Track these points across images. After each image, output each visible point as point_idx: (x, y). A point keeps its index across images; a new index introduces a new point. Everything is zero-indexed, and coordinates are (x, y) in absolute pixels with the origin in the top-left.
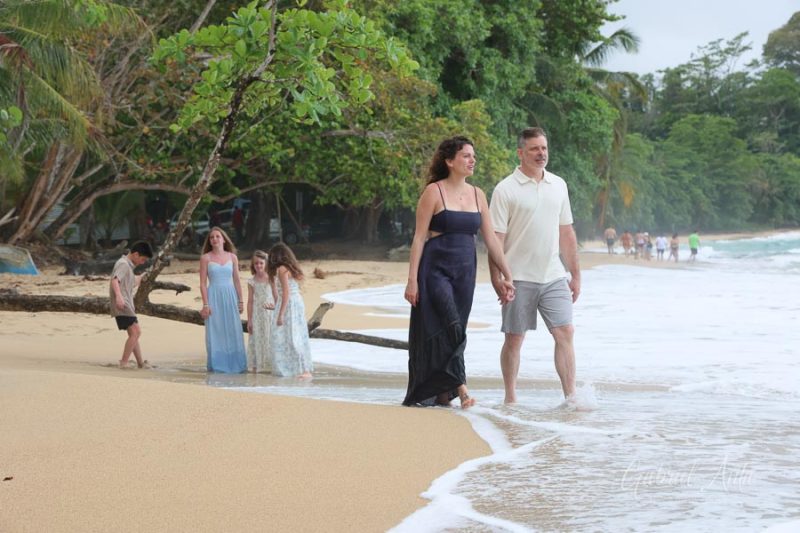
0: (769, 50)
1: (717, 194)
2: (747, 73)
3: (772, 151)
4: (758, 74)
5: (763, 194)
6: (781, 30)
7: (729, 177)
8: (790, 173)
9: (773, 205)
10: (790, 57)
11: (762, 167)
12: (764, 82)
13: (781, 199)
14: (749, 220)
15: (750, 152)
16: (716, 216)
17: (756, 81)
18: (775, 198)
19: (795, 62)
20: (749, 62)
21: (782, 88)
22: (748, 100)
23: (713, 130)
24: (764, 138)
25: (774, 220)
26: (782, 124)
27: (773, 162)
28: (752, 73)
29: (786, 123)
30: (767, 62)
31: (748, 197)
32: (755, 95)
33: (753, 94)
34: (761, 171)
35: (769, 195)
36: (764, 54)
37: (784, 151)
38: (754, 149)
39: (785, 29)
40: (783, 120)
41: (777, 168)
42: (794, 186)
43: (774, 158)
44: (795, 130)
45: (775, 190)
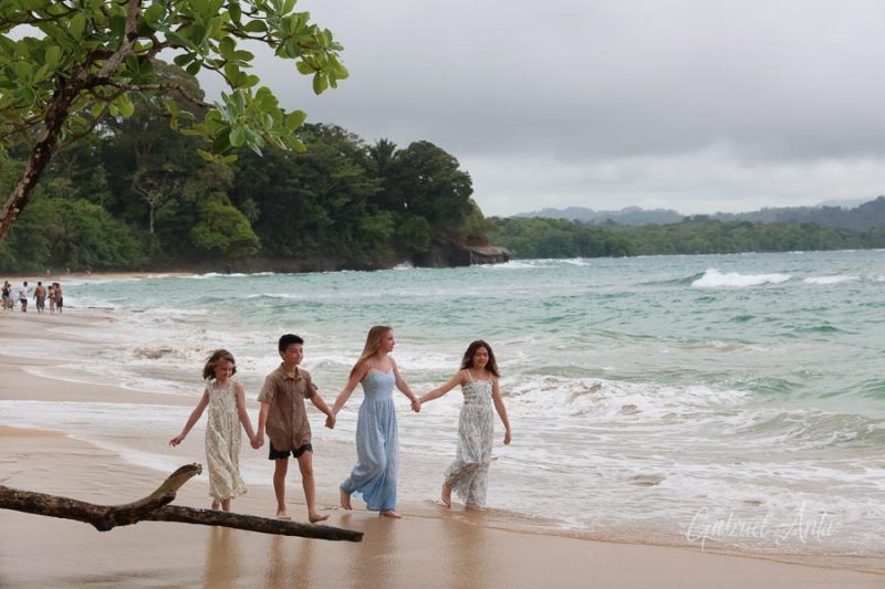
1: (14, 237)
3: (66, 196)
5: (59, 238)
7: (27, 221)
8: (84, 218)
9: (69, 249)
11: (59, 212)
13: (77, 245)
15: (46, 196)
16: (14, 260)
18: (70, 242)
23: (11, 173)
24: (58, 183)
25: (69, 264)
26: (76, 170)
27: (68, 207)
29: (78, 170)
31: (46, 241)
34: (57, 215)
35: (64, 240)
37: (78, 197)
38: (51, 193)
40: (77, 166)
42: (86, 231)
43: (68, 202)
44: (88, 177)
45: (71, 235)
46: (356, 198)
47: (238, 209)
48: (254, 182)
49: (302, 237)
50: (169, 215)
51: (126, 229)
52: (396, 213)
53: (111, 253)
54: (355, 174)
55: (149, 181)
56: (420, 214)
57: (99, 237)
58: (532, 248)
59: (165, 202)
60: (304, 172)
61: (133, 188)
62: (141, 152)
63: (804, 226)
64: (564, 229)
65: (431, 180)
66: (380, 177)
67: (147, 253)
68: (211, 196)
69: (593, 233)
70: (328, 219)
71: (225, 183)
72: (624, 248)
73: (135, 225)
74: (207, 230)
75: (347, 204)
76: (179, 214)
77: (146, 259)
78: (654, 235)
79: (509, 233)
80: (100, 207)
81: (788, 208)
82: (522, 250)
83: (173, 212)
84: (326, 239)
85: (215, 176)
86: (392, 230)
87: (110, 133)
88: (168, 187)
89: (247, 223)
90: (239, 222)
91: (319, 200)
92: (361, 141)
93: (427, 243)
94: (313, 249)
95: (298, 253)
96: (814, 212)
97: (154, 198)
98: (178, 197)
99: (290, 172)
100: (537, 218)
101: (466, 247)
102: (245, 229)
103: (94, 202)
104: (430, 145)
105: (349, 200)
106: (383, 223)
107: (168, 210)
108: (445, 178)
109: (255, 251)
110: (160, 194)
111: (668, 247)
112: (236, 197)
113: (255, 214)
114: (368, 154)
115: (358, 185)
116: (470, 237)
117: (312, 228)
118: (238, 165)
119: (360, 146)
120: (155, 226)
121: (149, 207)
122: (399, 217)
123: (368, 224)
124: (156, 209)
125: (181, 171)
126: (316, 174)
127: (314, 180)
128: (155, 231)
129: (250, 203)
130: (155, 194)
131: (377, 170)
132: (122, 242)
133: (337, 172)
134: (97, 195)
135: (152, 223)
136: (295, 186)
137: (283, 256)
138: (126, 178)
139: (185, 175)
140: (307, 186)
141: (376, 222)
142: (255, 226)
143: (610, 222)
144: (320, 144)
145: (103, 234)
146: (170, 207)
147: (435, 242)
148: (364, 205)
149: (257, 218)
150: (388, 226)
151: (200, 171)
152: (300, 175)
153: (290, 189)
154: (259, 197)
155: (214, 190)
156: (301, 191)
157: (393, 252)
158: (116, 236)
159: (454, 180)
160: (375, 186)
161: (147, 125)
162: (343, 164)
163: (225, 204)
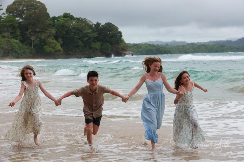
0: (7, 10)
2: (2, 16)
3: (8, 38)
4: (4, 17)
6: (11, 5)
8: (13, 44)
9: (9, 52)
10: (13, 13)
11: (6, 42)
12: (6, 19)
13: (11, 51)
14: (2, 56)
17: (4, 19)
18: (9, 51)
19: (15, 14)
20: (2, 13)
21: (11, 21)
22: (2, 23)
24: (6, 34)
25: (9, 56)
26: (11, 30)
27: (9, 41)
28: (3, 16)
29: (12, 30)
30: (7, 13)
31: (2, 50)
32: (4, 22)
33: (3, 22)
35: (7, 50)
36: (6, 11)
37: (12, 38)
38: (3, 37)
39: (12, 5)
40: (12, 29)
41: (10, 42)
42: (14, 47)
43: (9, 40)
44: (15, 32)
45: (9, 48)
46: (90, 38)
47: (57, 41)
48: (61, 34)
49: (75, 49)
50: (37, 43)
51: (25, 47)
52: (101, 42)
53: (21, 53)
54: (89, 32)
55: (32, 33)
56: (108, 43)
57: (17, 49)
58: (144, 52)
59: (36, 39)
60: (75, 31)
61: (27, 36)
62: (30, 25)
63: (220, 46)
64: (153, 47)
65: (111, 33)
66: (97, 32)
67: (31, 54)
68: (49, 38)
69: (161, 48)
70: (82, 44)
71: (53, 34)
72: (169, 52)
73: (28, 46)
74: (48, 47)
75: (87, 40)
76: (40, 43)
77: (31, 55)
78: (178, 48)
79: (138, 48)
80: (18, 41)
81: (217, 41)
82: (141, 53)
83: (38, 42)
84: (82, 49)
85: (51, 32)
86: (100, 47)
87: (21, 20)
88: (37, 35)
89: (59, 45)
90: (57, 45)
91: (80, 39)
92: (92, 22)
93: (110, 50)
94: (78, 52)
95: (73, 53)
96: (224, 42)
97: (33, 38)
98: (40, 38)
99: (71, 31)
100: (145, 44)
101: (121, 52)
102: (59, 47)
103: (17, 39)
104: (111, 24)
105: (88, 39)
106: (97, 45)
107: (37, 42)
108: (114, 33)
109: (61, 53)
110: (35, 37)
111: (182, 52)
112: (56, 38)
113: (61, 42)
114: (94, 26)
115: (90, 34)
116: (122, 49)
117: (78, 46)
118: (57, 29)
119: (91, 24)
120: (34, 46)
121: (32, 41)
122: (102, 44)
123: (93, 45)
124: (34, 41)
125: (41, 30)
126: (79, 31)
127: (78, 33)
128: (34, 47)
129: (60, 40)
130: (33, 37)
131: (96, 30)
132: (24, 50)
133: (85, 31)
134: (17, 37)
135: (33, 45)
136: (73, 35)
137: (70, 54)
138: (25, 33)
139: (42, 32)
140: (76, 35)
141: (95, 45)
142: (61, 46)
143: (167, 45)
144: (80, 23)
145: (19, 48)
146: (38, 41)
147: (112, 51)
148: (92, 40)
149: (62, 44)
150: (99, 46)
151: (46, 31)
152: (74, 32)
153: (72, 36)
154: (63, 38)
155: (50, 36)
156: (74, 36)
157: (100, 53)
158: (23, 49)
159: (117, 33)
160: (95, 35)
161: (31, 18)
162: (86, 29)
163: (53, 40)
